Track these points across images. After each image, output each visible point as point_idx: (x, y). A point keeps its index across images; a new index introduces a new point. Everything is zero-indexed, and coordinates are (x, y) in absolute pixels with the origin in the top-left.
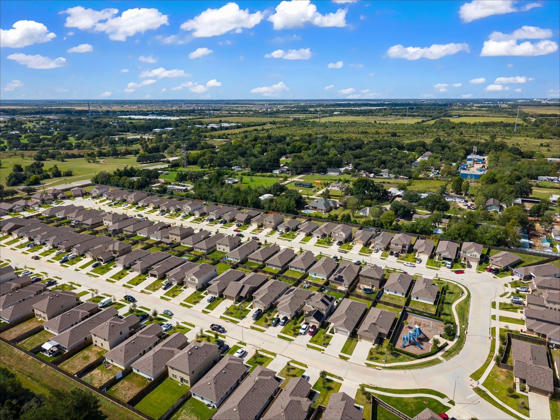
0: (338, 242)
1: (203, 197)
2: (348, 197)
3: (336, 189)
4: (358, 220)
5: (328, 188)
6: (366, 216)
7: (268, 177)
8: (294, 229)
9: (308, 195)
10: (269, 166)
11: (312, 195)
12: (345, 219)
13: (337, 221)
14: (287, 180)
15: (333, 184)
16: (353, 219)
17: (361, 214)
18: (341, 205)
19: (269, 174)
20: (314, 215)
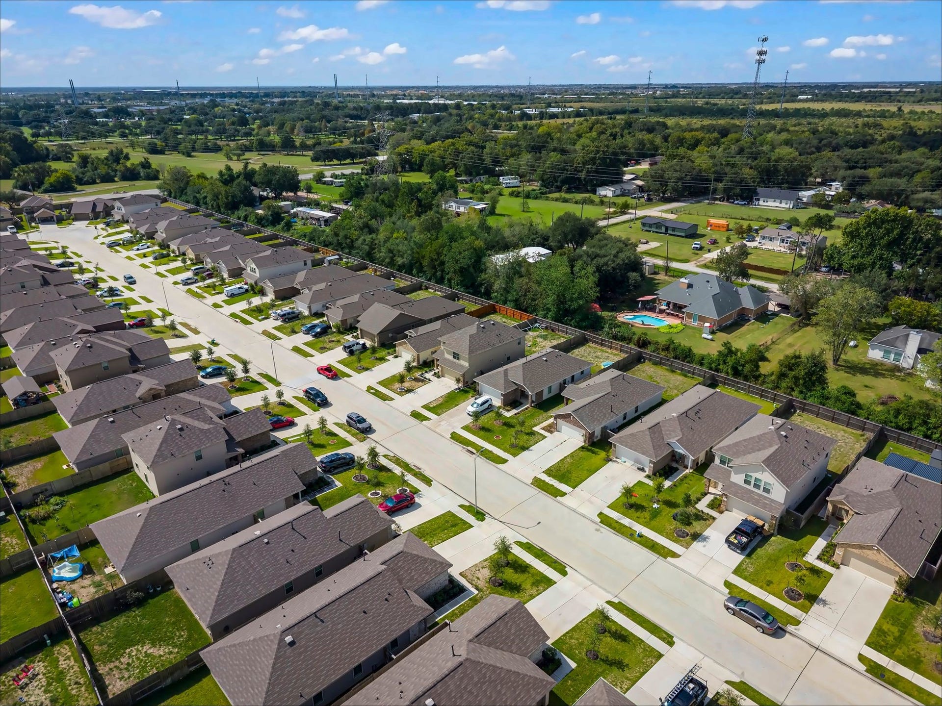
0: (738, 531)
2: (819, 277)
3: (776, 246)
4: (855, 382)
5: (749, 244)
6: (898, 369)
8: (546, 396)
9: (668, 259)
11: (686, 261)
12: (796, 378)
13: (757, 378)
14: (626, 213)
15: (771, 230)
16: (836, 379)
17: (876, 354)
18: (785, 308)
20: (663, 340)
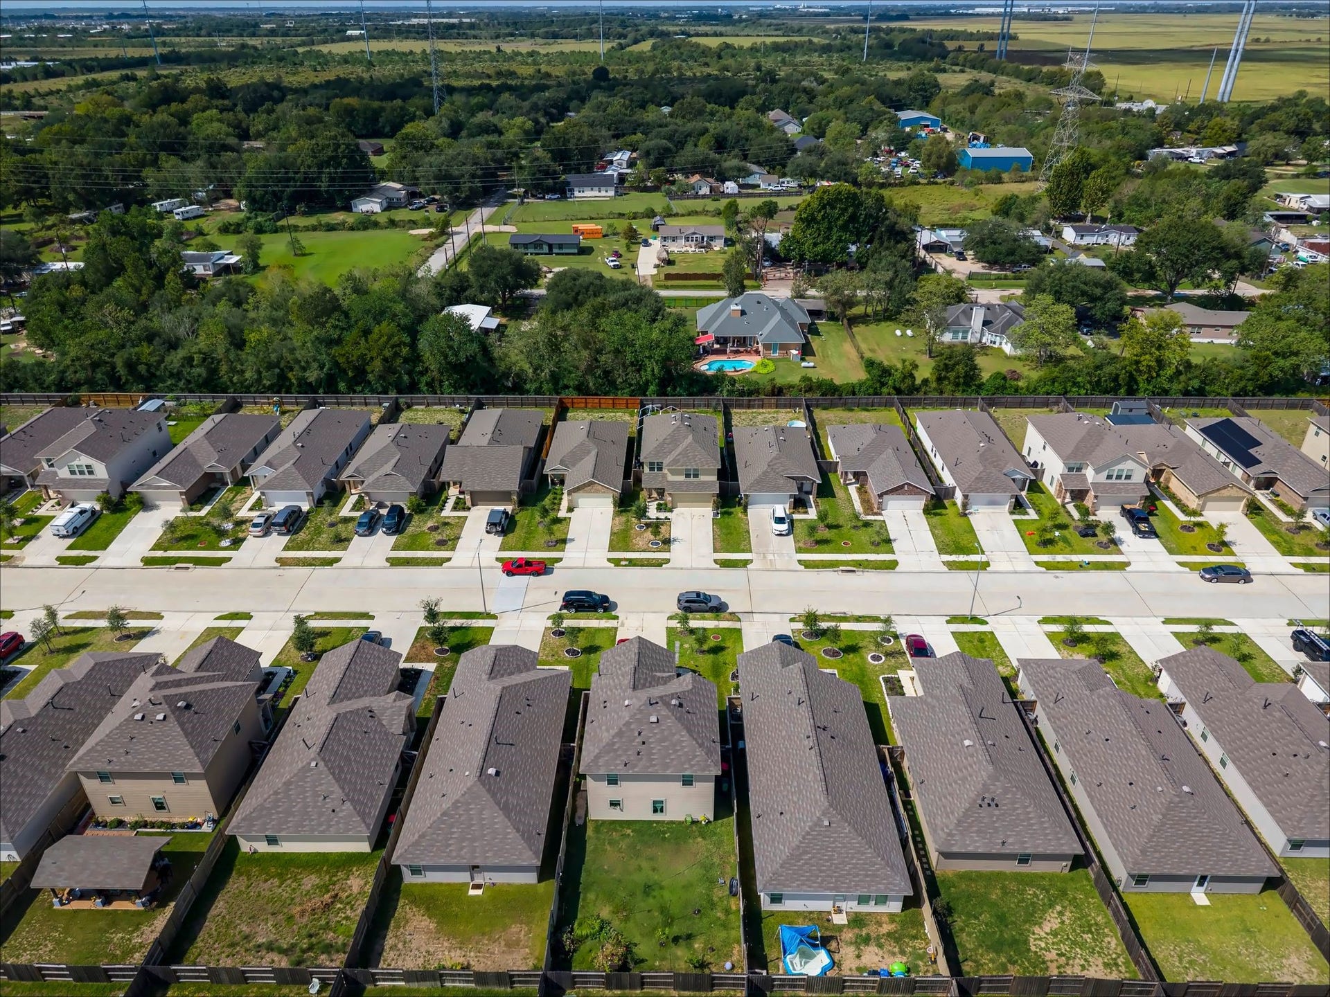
1: (121, 371)
7: (352, 229)
10: (332, 179)
19: (339, 217)
